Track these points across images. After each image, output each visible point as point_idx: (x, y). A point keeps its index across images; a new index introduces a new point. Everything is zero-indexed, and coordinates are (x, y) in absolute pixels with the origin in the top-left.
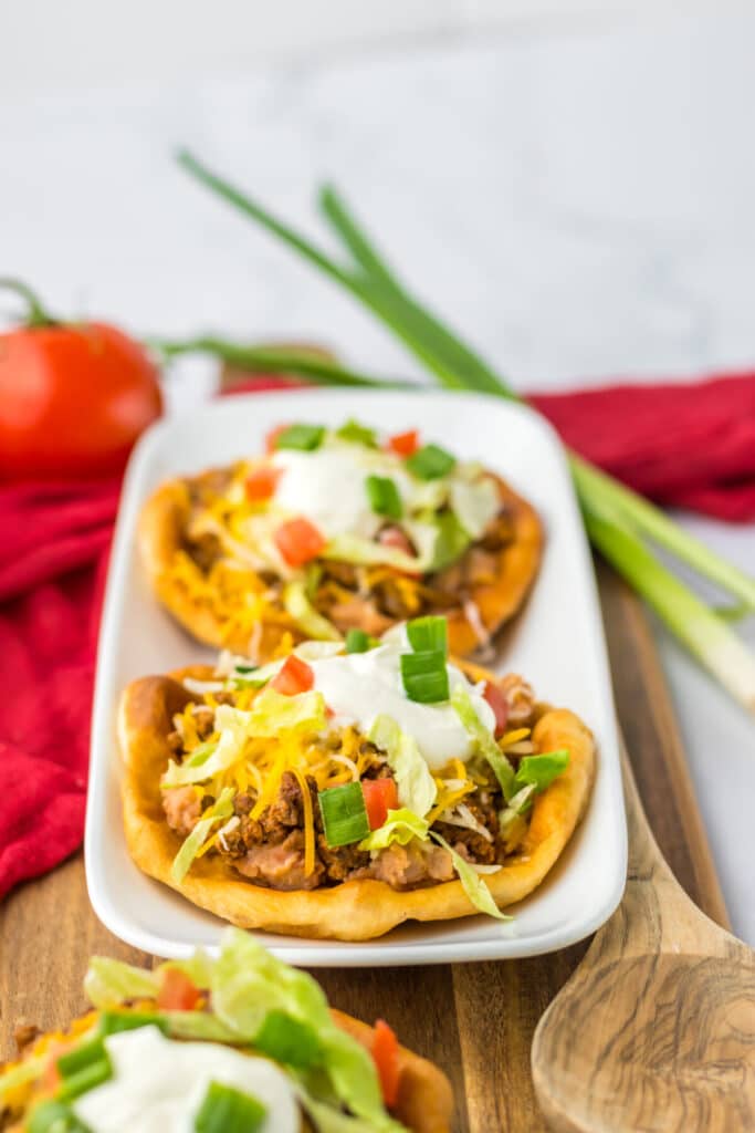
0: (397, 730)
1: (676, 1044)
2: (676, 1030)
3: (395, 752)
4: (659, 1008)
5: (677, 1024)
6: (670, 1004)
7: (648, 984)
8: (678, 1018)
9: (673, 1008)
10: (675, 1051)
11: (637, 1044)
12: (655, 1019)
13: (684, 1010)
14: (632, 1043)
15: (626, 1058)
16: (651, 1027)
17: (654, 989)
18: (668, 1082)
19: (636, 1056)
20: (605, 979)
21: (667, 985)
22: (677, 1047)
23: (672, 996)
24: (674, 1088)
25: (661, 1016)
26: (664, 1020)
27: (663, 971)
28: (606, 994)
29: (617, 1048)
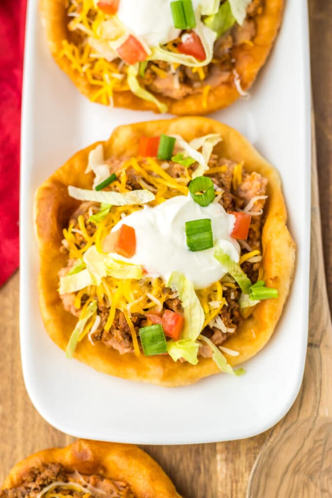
0: (182, 278)
1: (322, 461)
2: (323, 454)
3: (183, 290)
4: (315, 442)
5: (324, 451)
6: (321, 440)
7: (310, 430)
8: (324, 448)
9: (323, 442)
10: (321, 467)
11: (303, 462)
12: (313, 448)
13: (328, 444)
14: (300, 462)
15: (296, 472)
16: (311, 452)
17: (313, 433)
18: (316, 485)
19: (301, 469)
20: (288, 432)
21: (320, 431)
22: (322, 464)
23: (323, 436)
24: (318, 491)
25: (316, 445)
26: (317, 448)
27: (319, 424)
28: (288, 438)
29: (292, 466)
